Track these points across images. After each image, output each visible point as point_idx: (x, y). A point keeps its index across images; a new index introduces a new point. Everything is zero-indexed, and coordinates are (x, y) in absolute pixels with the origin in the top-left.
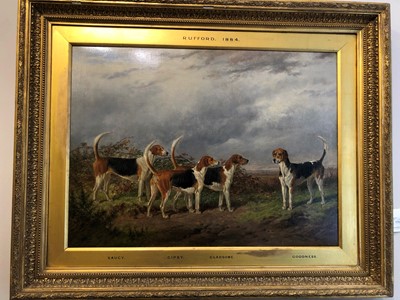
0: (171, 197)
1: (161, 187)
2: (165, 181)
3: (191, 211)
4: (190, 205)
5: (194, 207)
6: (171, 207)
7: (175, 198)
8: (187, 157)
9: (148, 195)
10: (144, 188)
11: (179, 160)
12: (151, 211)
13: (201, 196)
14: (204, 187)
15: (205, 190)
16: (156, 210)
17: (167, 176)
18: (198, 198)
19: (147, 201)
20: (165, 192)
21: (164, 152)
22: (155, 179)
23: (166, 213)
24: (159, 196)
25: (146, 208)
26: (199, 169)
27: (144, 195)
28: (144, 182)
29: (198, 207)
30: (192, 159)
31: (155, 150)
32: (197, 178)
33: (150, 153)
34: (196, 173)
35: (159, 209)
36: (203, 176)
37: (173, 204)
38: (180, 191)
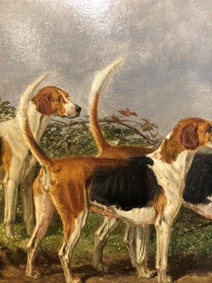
0: (87, 231)
1: (62, 201)
2: (71, 186)
3: (144, 273)
4: (140, 256)
5: (151, 262)
6: (88, 257)
7: (100, 234)
8: (132, 121)
9: (27, 219)
10: (19, 202)
11: (112, 129)
12: (37, 262)
13: (174, 236)
14: (183, 210)
15: (185, 219)
16: (47, 260)
17: (77, 172)
18: (163, 238)
19: (25, 235)
20: (72, 214)
21: (68, 107)
22: (46, 179)
23: (74, 272)
24: (55, 225)
25: (22, 254)
26: (169, 157)
27: (18, 219)
28: (19, 187)
29: (162, 263)
30: (148, 127)
31: (46, 102)
32: (162, 181)
33: (32, 108)
34: (160, 167)
35: (57, 260)
36: (180, 177)
37: (93, 250)
38: (111, 216)
